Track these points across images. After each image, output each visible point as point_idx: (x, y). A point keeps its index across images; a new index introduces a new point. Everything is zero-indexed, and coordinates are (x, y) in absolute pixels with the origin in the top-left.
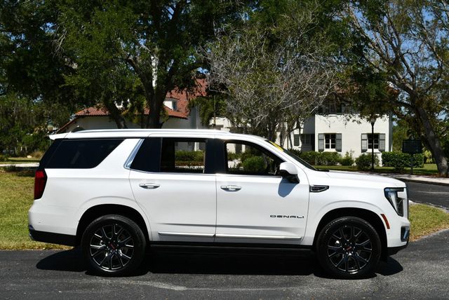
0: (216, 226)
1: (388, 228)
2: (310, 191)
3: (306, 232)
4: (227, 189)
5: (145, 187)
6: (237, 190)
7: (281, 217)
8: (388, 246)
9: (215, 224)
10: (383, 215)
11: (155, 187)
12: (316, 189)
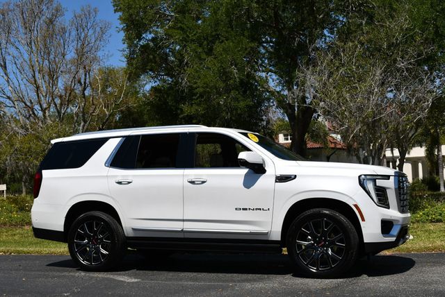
0: (183, 220)
1: (363, 220)
2: (276, 182)
3: (272, 226)
4: (192, 182)
5: (120, 183)
6: (203, 182)
7: (246, 209)
8: (365, 241)
9: (182, 218)
10: (356, 206)
11: (129, 183)
12: (282, 179)
